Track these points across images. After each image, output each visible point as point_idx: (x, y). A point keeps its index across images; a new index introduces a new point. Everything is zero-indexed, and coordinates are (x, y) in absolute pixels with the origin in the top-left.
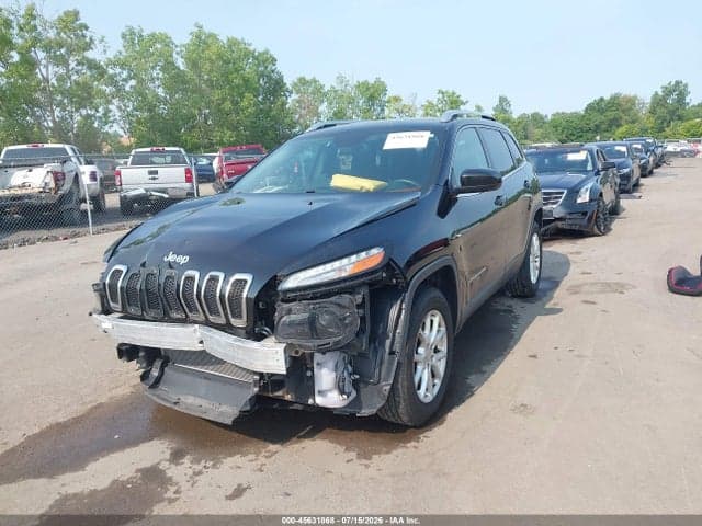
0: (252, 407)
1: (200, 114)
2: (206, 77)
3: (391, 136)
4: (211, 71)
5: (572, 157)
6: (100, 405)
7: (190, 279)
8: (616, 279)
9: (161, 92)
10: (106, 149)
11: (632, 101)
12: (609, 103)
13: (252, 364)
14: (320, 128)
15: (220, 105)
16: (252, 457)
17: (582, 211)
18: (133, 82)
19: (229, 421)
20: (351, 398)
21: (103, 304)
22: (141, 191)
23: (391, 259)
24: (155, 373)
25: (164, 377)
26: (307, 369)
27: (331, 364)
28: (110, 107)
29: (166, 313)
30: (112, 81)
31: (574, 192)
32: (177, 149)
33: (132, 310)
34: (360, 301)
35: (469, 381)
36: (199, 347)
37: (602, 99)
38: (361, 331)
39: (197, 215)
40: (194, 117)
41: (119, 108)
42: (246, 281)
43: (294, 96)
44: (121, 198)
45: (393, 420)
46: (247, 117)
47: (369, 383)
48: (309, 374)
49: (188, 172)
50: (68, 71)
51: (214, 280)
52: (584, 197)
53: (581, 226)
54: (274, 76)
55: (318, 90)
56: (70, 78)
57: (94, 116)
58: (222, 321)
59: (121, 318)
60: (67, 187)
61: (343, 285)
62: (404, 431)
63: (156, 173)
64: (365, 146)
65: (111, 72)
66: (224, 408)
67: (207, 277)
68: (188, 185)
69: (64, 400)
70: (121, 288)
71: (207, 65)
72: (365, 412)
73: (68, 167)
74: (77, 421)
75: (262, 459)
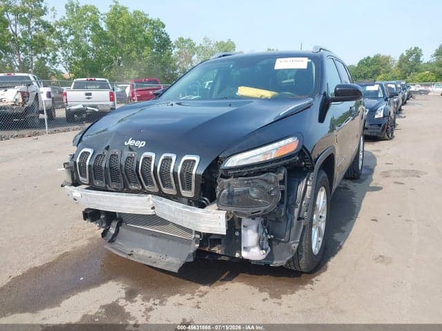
0: (195, 260)
1: (116, 59)
2: (120, 36)
3: (278, 61)
4: (123, 31)
5: (369, 88)
6: (66, 254)
7: (148, 159)
8: (411, 168)
9: (90, 44)
10: (54, 80)
11: (387, 59)
12: (373, 60)
13: (197, 226)
14: (220, 57)
15: (128, 54)
16: (188, 296)
17: (378, 123)
18: (72, 37)
19: (176, 270)
20: (268, 252)
21: (73, 178)
22: (80, 106)
23: (303, 147)
24: (112, 231)
25: (119, 234)
26: (236, 230)
27: (255, 227)
28: (57, 53)
29: (125, 186)
30: (59, 35)
31: (373, 111)
32: (104, 79)
33: (97, 183)
34: (281, 178)
35: (335, 238)
36: (151, 212)
37: (369, 58)
38: (281, 202)
39: (143, 113)
40: (112, 61)
41: (63, 53)
42: (194, 161)
43: (177, 50)
44: (67, 111)
45: (293, 268)
46: (147, 62)
47: (280, 241)
48: (237, 234)
49: (111, 94)
50: (30, 28)
51: (168, 160)
52: (380, 115)
53: (377, 133)
54: (164, 36)
55: (192, 46)
56: (31, 33)
57: (46, 58)
58: (173, 192)
59: (87, 189)
60: (31, 101)
61: (270, 165)
62: (300, 276)
63: (90, 94)
64: (259, 68)
65: (58, 30)
66: (169, 259)
67: (162, 158)
68: (111, 103)
69: (39, 249)
70: (90, 166)
71: (121, 28)
72: (277, 263)
73: (31, 89)
74: (50, 265)
75: (197, 299)
